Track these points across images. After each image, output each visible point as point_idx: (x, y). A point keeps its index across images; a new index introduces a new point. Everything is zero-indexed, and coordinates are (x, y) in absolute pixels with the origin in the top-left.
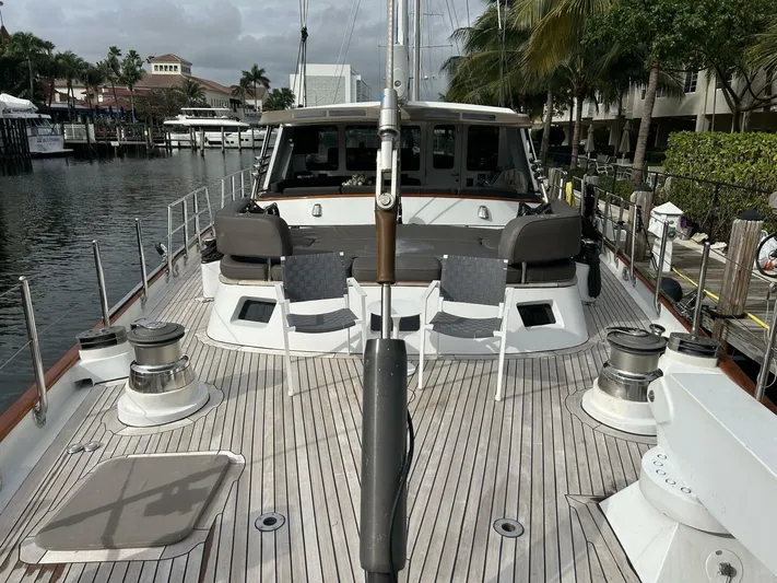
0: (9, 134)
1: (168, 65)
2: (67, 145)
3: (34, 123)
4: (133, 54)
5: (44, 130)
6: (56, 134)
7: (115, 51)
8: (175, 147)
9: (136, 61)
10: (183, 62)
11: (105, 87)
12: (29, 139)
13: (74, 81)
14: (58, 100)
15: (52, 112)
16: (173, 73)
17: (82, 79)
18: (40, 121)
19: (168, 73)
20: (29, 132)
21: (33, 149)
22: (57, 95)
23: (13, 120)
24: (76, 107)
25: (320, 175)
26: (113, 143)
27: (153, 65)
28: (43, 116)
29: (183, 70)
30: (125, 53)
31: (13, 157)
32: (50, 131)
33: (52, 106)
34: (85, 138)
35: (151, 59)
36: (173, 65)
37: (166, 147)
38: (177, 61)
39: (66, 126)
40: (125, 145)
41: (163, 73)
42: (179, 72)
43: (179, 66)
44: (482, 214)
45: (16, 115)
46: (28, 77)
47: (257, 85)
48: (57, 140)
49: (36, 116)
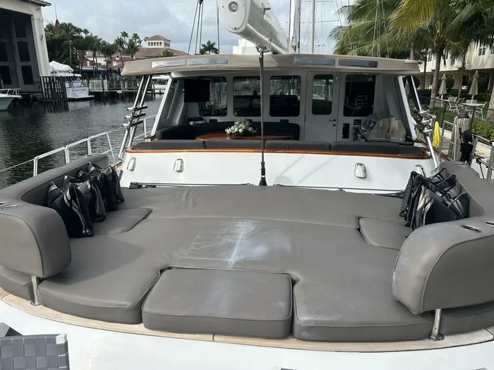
0: (54, 86)
1: (156, 42)
2: (90, 93)
3: (70, 79)
4: (136, 36)
5: (77, 84)
6: (84, 86)
7: (125, 34)
8: (157, 93)
9: (137, 40)
10: (165, 40)
11: (118, 57)
12: (67, 89)
13: (97, 53)
14: (88, 65)
15: (83, 72)
16: (159, 47)
17: (102, 52)
18: (75, 78)
19: (156, 47)
20: (67, 85)
21: (69, 96)
22: (88, 62)
23: (57, 78)
24: (99, 69)
25: (211, 121)
26: (118, 91)
27: (147, 42)
28: (76, 75)
29: (165, 44)
30: (131, 35)
31: (57, 101)
32: (80, 84)
33: (83, 68)
34: (101, 88)
35: (146, 39)
36: (159, 42)
37: (152, 93)
38: (161, 39)
39: (91, 81)
40: (125, 92)
41: (153, 47)
42: (163, 46)
43: (163, 42)
44: (359, 172)
45: (59, 75)
46: (69, 51)
47: (211, 53)
48: (84, 90)
49: (72, 75)
